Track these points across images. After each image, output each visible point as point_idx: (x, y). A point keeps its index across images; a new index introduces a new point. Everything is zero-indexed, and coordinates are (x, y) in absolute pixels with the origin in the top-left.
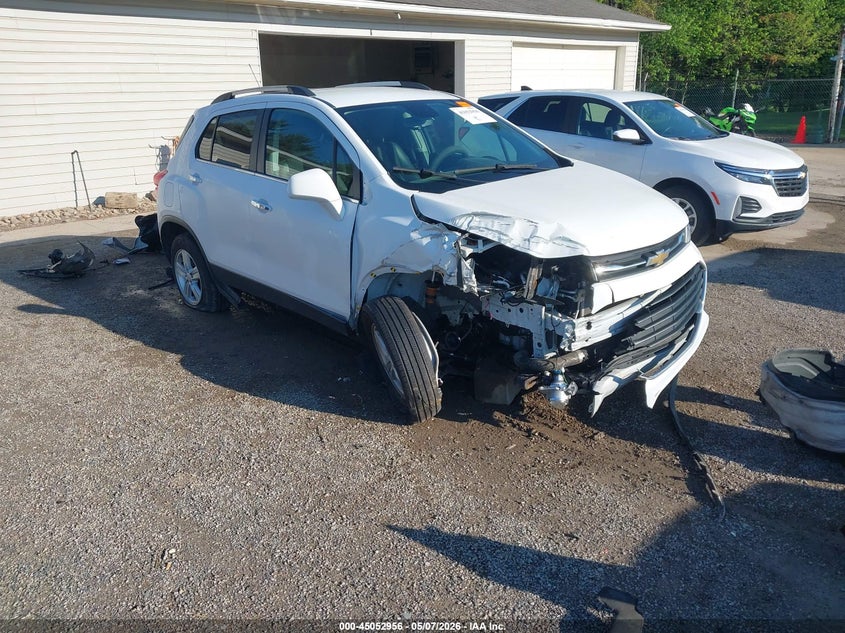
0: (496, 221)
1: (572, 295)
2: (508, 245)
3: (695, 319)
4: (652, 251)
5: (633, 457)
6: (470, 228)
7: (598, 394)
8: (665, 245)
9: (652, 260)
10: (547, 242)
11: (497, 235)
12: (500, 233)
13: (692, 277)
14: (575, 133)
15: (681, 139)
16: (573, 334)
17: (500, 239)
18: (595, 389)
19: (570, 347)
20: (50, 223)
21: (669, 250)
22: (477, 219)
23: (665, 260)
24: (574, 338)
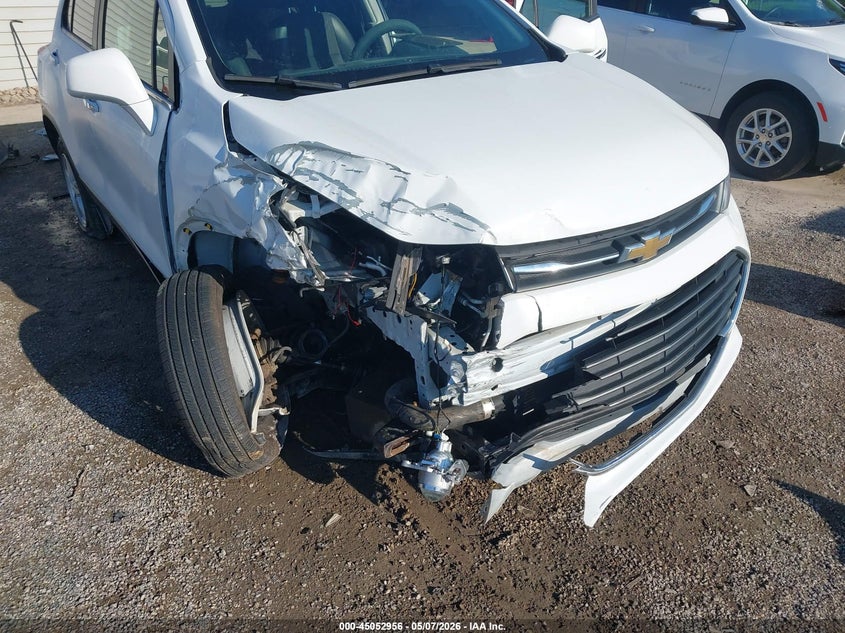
0: (340, 163)
1: (477, 306)
2: (353, 211)
3: (714, 346)
4: (634, 233)
5: (549, 600)
6: (298, 172)
7: (500, 487)
8: (662, 224)
9: (632, 250)
10: (419, 212)
11: (336, 189)
12: (343, 187)
13: (717, 277)
14: (644, 12)
15: (788, 23)
16: (464, 379)
17: (340, 198)
18: (497, 478)
19: (461, 399)
20: (21, 103)
21: (672, 232)
22: (309, 155)
23: (661, 251)
24: (466, 385)
